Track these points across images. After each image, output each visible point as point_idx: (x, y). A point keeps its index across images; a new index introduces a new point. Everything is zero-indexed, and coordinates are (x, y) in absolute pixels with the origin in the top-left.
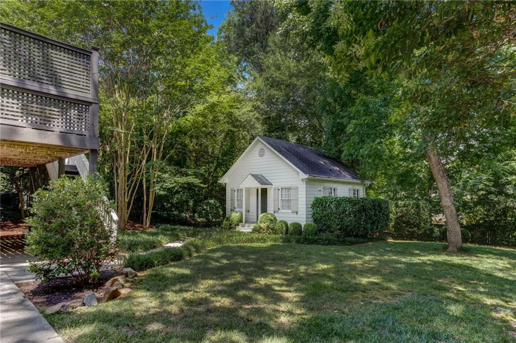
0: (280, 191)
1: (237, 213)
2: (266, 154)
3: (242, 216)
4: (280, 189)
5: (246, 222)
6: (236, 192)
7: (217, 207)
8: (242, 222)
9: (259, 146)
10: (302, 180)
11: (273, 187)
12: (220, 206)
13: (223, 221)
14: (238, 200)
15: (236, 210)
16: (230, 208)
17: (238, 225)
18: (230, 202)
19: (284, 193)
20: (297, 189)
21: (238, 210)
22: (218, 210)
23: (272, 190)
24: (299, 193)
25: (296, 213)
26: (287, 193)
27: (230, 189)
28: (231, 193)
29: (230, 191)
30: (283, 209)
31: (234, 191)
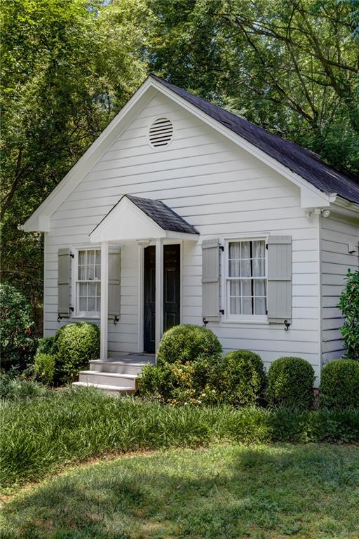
0: (225, 254)
1: (79, 325)
2: (176, 135)
3: (98, 335)
4: (226, 248)
5: (112, 355)
6: (75, 261)
7: (16, 306)
8: (98, 357)
9: (155, 112)
10: (310, 212)
11: (201, 239)
12: (23, 303)
13: (34, 353)
14: (81, 284)
15: (74, 315)
16: (55, 308)
17: (85, 365)
18: (56, 291)
19: (237, 259)
20: (285, 244)
21: (82, 315)
22: (18, 317)
23: (199, 250)
24: (295, 257)
25: (285, 327)
26: (251, 261)
27: (57, 251)
28: (59, 262)
29: (56, 258)
30: (234, 312)
31: (71, 255)
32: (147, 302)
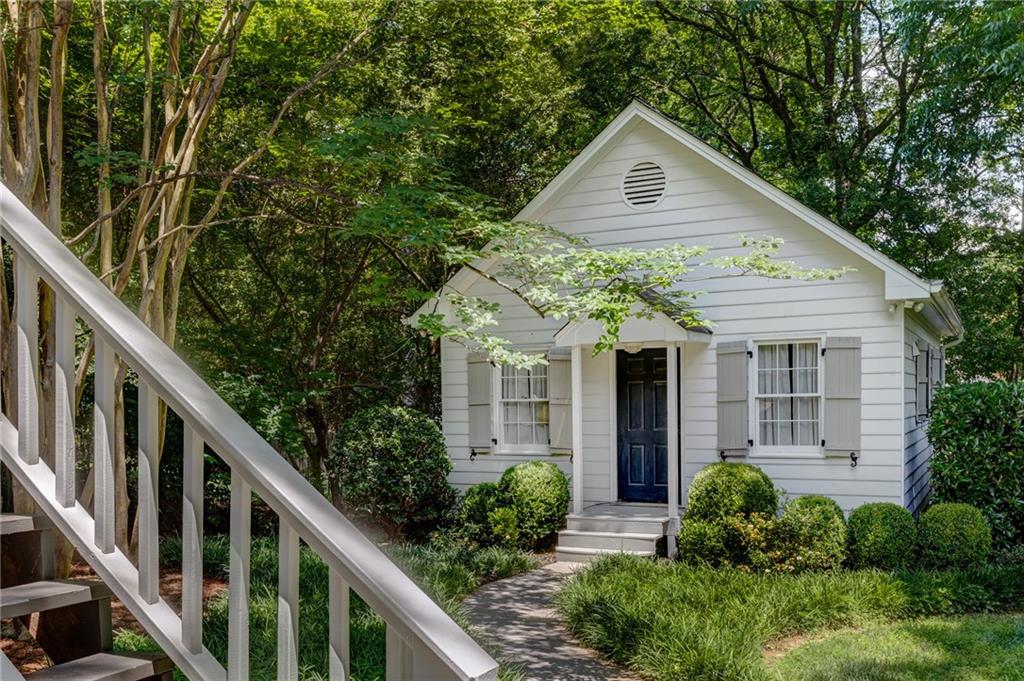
0: (755, 361)
2: (669, 188)
4: (757, 353)
6: (497, 371)
10: (896, 305)
14: (506, 404)
15: (497, 449)
16: (465, 441)
18: (464, 416)
20: (852, 348)
21: (507, 449)
23: (712, 356)
24: (867, 366)
25: (850, 461)
26: (791, 372)
27: (466, 357)
28: (468, 372)
29: (463, 366)
30: (764, 442)
31: (492, 363)
32: (623, 430)
